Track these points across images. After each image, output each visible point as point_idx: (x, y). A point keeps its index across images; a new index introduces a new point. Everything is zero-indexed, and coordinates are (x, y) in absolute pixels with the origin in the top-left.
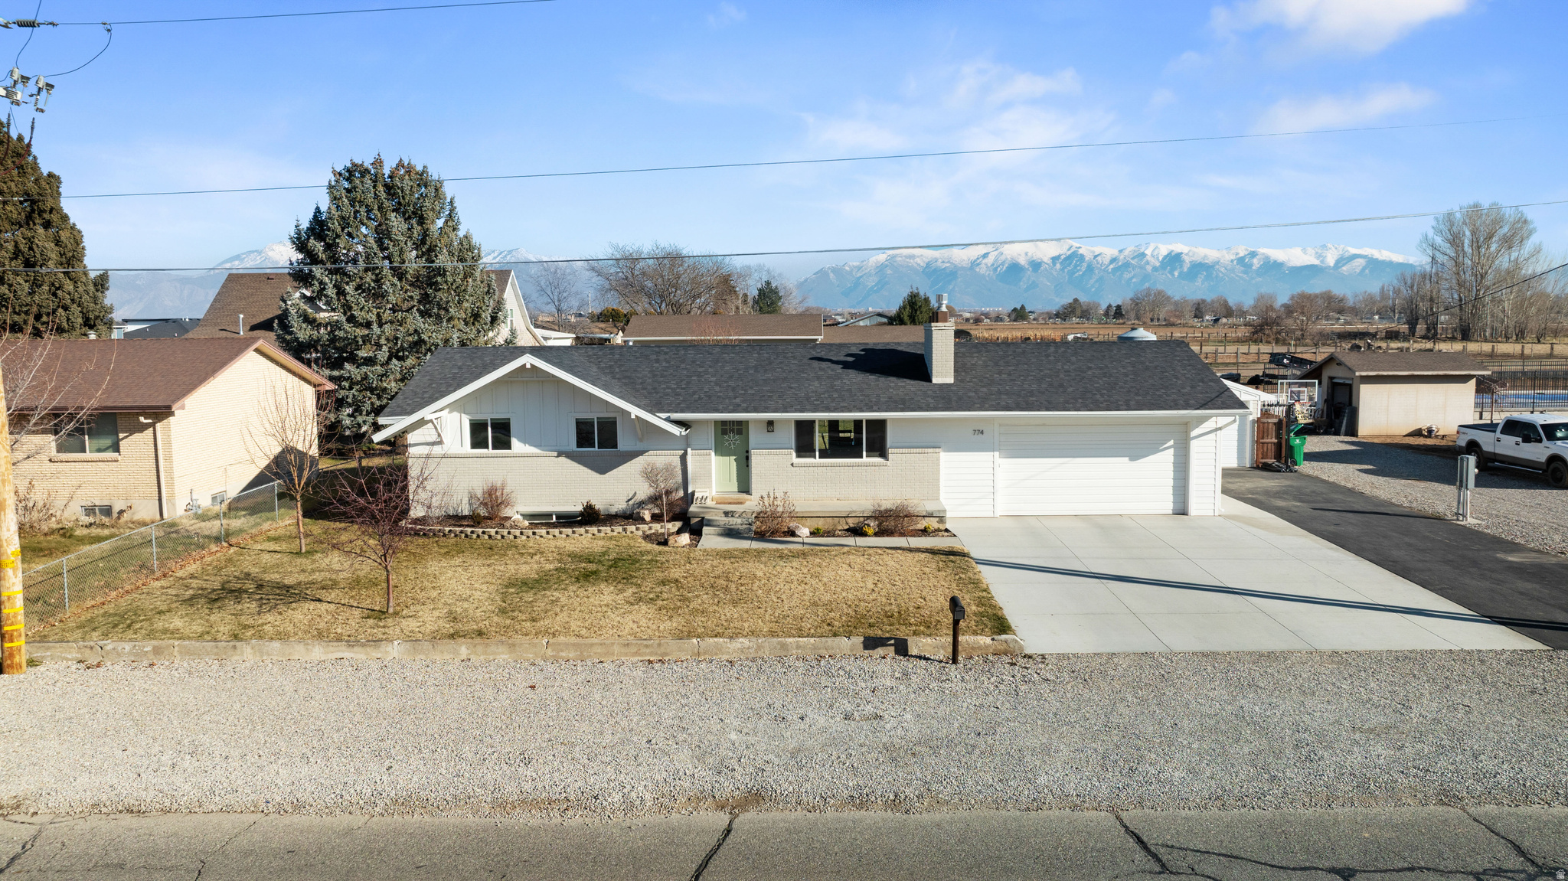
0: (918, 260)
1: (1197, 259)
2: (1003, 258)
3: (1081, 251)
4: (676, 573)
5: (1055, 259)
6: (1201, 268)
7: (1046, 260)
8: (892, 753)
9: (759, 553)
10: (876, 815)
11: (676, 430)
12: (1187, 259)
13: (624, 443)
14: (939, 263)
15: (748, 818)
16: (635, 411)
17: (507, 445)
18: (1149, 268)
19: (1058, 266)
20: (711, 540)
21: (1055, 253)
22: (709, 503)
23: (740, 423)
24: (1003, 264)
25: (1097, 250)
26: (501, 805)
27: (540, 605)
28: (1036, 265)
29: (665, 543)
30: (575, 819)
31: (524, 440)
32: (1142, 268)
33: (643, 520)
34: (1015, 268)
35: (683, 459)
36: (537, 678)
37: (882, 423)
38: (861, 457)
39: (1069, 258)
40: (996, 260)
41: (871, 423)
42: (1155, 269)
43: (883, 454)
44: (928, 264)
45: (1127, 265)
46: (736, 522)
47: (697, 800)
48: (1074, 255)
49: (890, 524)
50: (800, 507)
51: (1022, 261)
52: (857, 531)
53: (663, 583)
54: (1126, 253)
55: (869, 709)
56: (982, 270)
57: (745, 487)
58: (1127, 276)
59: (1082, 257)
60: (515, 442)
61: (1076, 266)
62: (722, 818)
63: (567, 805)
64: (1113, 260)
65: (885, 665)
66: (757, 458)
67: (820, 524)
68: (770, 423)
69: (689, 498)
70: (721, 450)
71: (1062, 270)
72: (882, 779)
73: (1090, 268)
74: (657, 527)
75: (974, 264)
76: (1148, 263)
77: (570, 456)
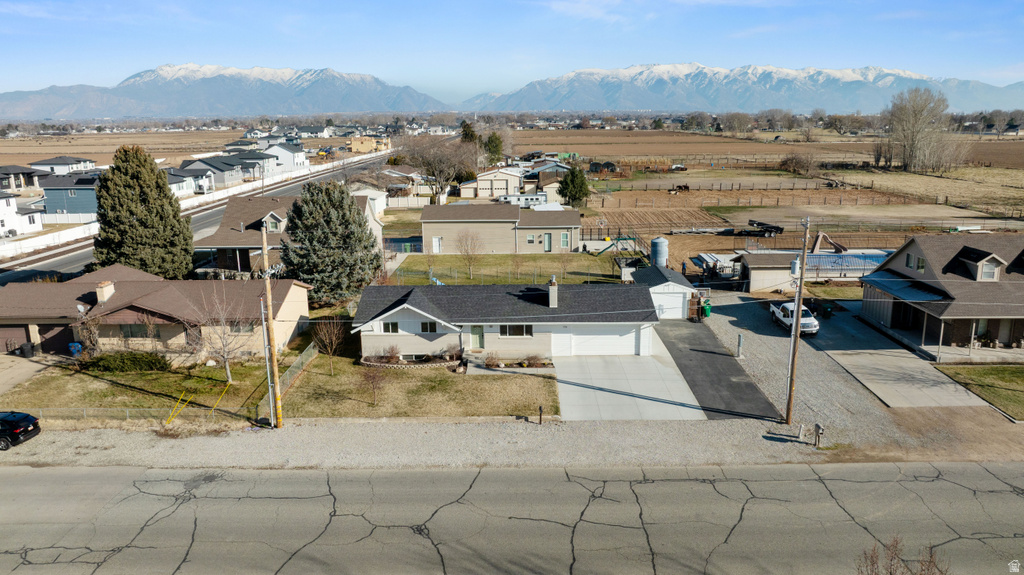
0: (596, 76)
1: (782, 76)
2: (652, 75)
3: (705, 71)
4: (460, 387)
5: (687, 76)
6: (785, 82)
7: (681, 76)
8: (519, 453)
9: (487, 377)
10: (512, 468)
11: (458, 329)
12: (775, 76)
13: (438, 331)
14: (610, 79)
15: (484, 469)
16: (443, 323)
17: (397, 331)
18: (750, 82)
19: (689, 81)
20: (471, 370)
21: (687, 72)
22: (470, 352)
23: (480, 326)
24: (652, 79)
25: (716, 70)
26: (428, 467)
27: (421, 402)
28: (675, 80)
29: (454, 371)
30: (445, 470)
31: (403, 330)
32: (745, 82)
33: (445, 360)
34: (660, 82)
35: (460, 336)
36: (427, 430)
37: (531, 326)
38: (522, 335)
39: (697, 75)
40: (648, 76)
41: (527, 326)
42: (754, 83)
43: (531, 335)
44: (603, 79)
45: (735, 80)
46: (479, 362)
47: (472, 465)
48: (700, 73)
49: (532, 362)
50: (501, 356)
51: (665, 77)
52: (520, 365)
53: (456, 392)
54: (735, 72)
55: (514, 440)
56: (639, 83)
57: (482, 346)
58: (735, 87)
59: (706, 74)
60: (399, 330)
61: (701, 81)
62: (478, 470)
63: (443, 467)
64: (726, 77)
65: (521, 423)
66: (487, 336)
67: (509, 362)
68: (491, 326)
69: (462, 350)
70: (473, 333)
71: (692, 83)
72: (515, 460)
73: (711, 82)
74: (452, 363)
75: (633, 79)
76: (749, 79)
77: (420, 335)
